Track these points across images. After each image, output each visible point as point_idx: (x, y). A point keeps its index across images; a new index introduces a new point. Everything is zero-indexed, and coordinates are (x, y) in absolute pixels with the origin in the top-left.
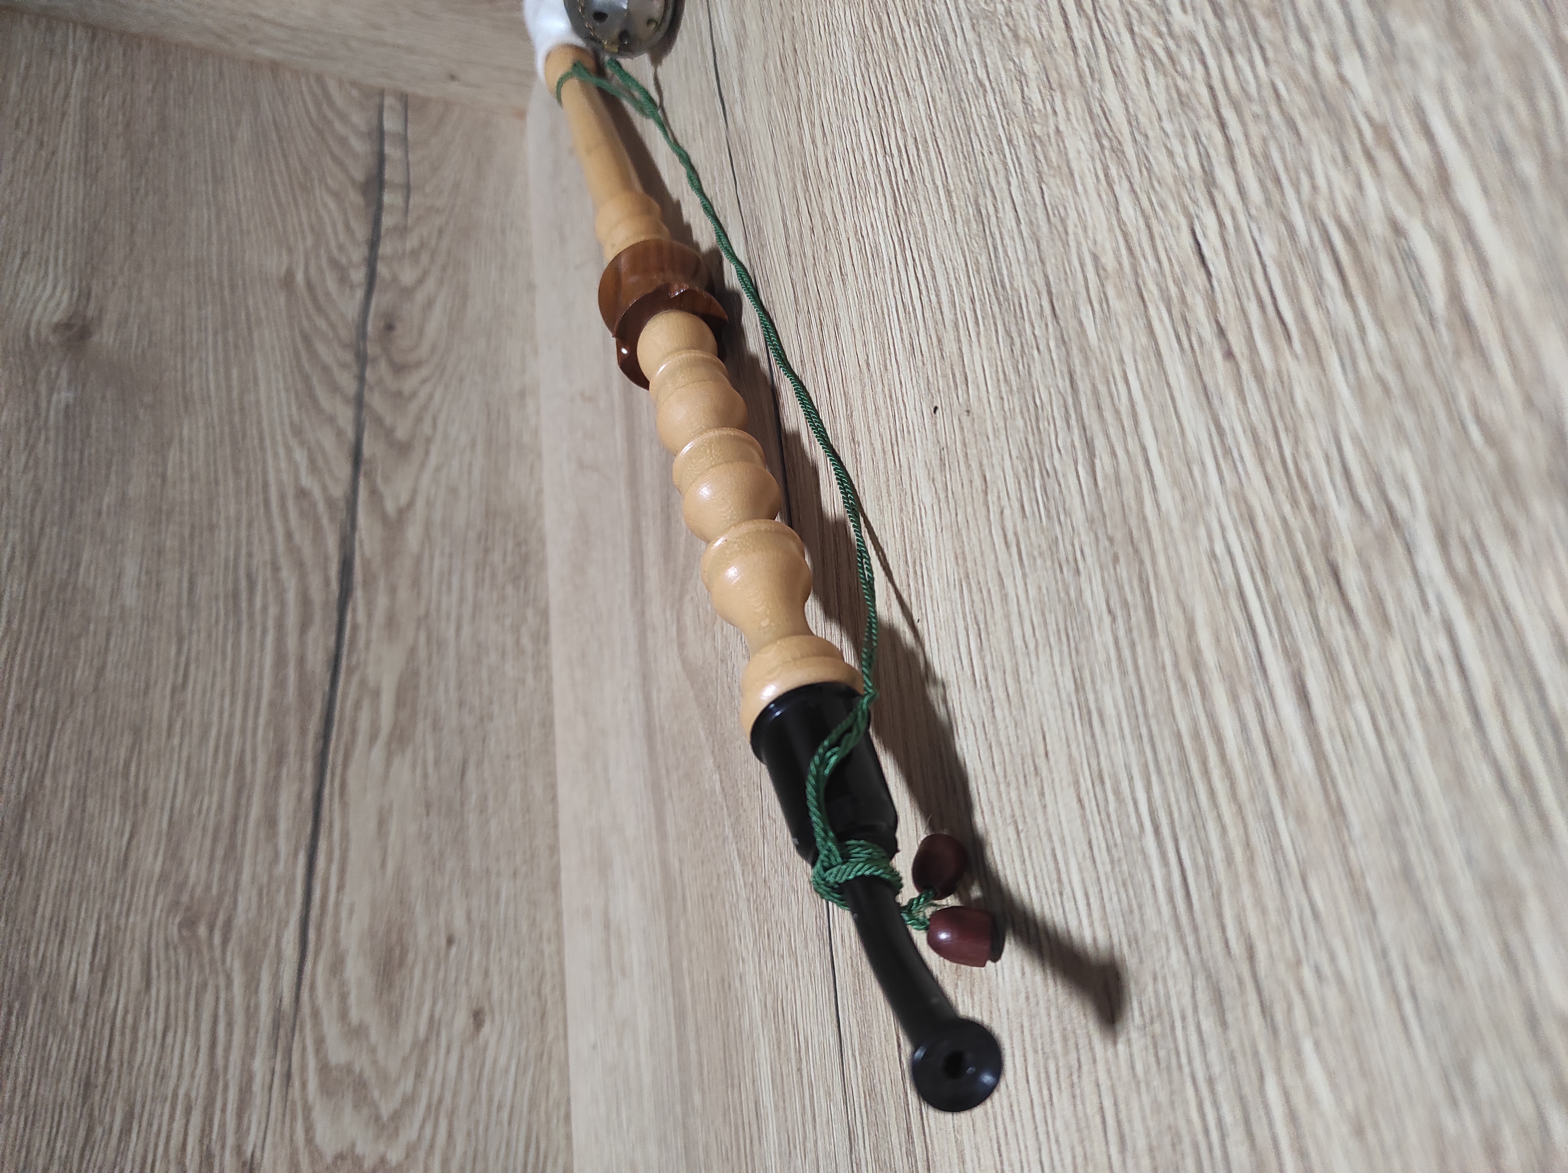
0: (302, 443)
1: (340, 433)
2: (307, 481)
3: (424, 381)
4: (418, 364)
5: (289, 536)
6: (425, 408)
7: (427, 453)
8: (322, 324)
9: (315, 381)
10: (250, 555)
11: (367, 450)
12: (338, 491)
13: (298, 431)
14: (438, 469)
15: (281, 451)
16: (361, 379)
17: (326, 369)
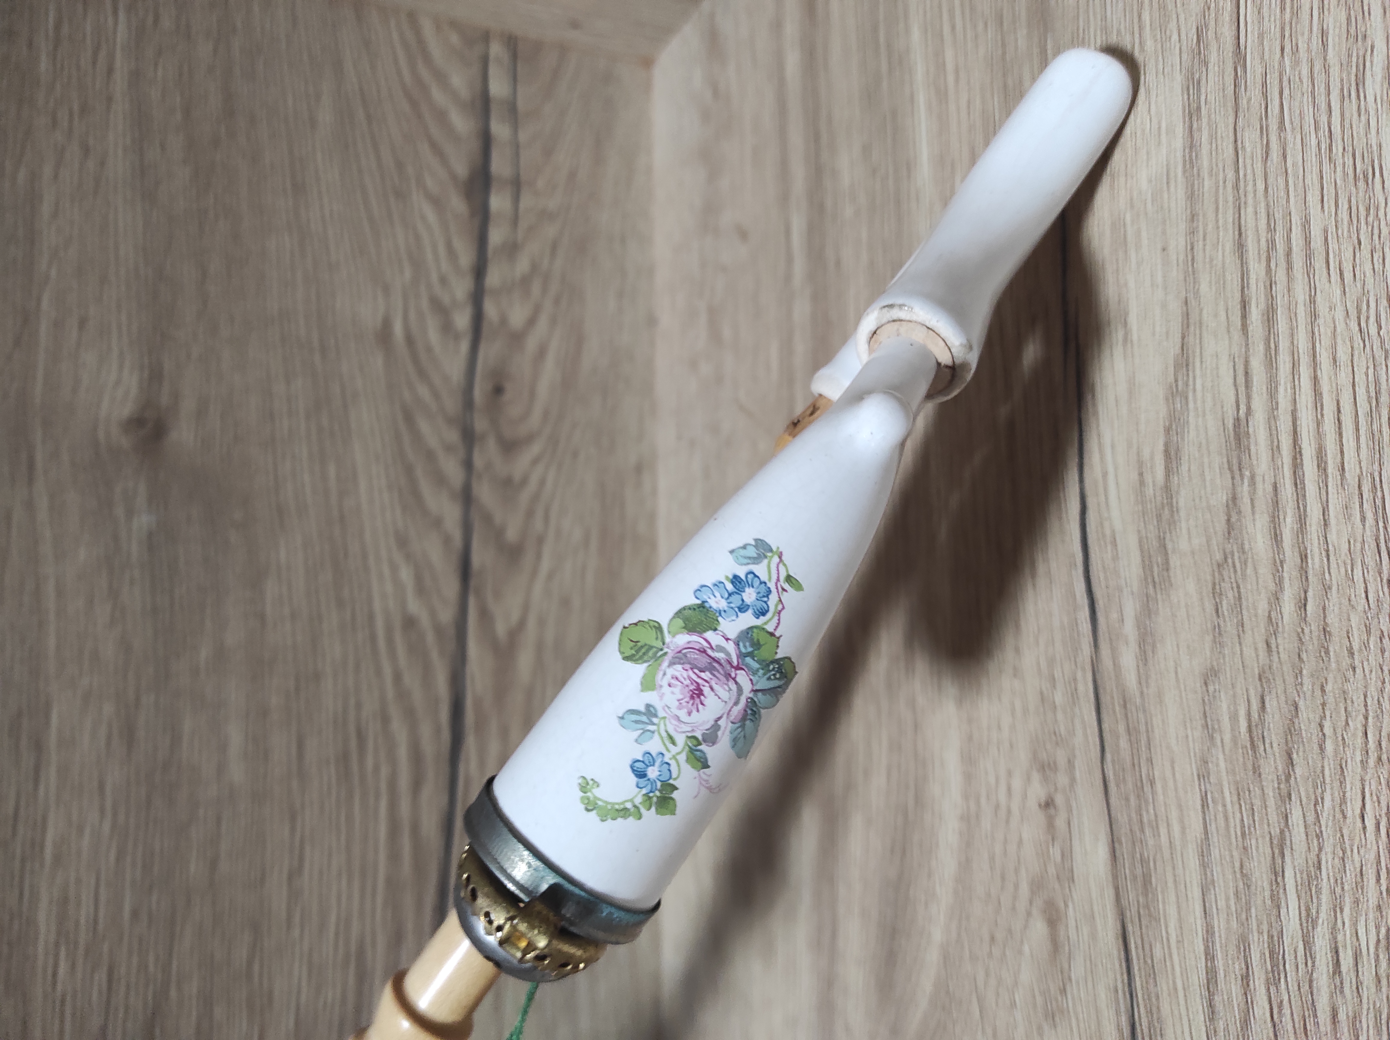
0: (408, 557)
1: (447, 540)
2: (414, 606)
3: (535, 461)
4: (530, 439)
5: (398, 677)
6: (536, 498)
7: (539, 556)
8: (423, 392)
9: (419, 472)
10: (359, 706)
11: (476, 560)
12: (447, 615)
13: (402, 542)
14: (550, 576)
15: (386, 571)
16: (468, 465)
17: (430, 456)
